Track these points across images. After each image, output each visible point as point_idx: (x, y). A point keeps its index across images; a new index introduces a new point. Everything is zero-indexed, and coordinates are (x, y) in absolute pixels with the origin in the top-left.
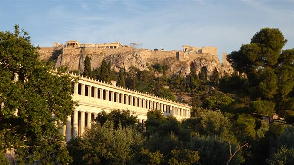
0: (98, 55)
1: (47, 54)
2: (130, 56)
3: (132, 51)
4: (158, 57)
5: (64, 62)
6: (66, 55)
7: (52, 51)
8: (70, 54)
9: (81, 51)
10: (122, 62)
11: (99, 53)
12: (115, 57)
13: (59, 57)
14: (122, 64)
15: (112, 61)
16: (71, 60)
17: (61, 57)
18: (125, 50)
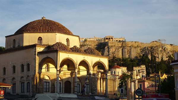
0: (135, 47)
1: (93, 45)
2: (161, 49)
3: (161, 45)
4: (175, 50)
5: (111, 51)
6: (112, 46)
7: (96, 43)
8: (114, 46)
9: (122, 44)
10: (156, 53)
11: (136, 46)
12: (149, 49)
13: (106, 48)
14: (157, 54)
15: (148, 52)
16: (115, 50)
17: (108, 48)
18: (155, 44)
